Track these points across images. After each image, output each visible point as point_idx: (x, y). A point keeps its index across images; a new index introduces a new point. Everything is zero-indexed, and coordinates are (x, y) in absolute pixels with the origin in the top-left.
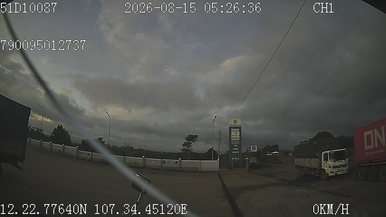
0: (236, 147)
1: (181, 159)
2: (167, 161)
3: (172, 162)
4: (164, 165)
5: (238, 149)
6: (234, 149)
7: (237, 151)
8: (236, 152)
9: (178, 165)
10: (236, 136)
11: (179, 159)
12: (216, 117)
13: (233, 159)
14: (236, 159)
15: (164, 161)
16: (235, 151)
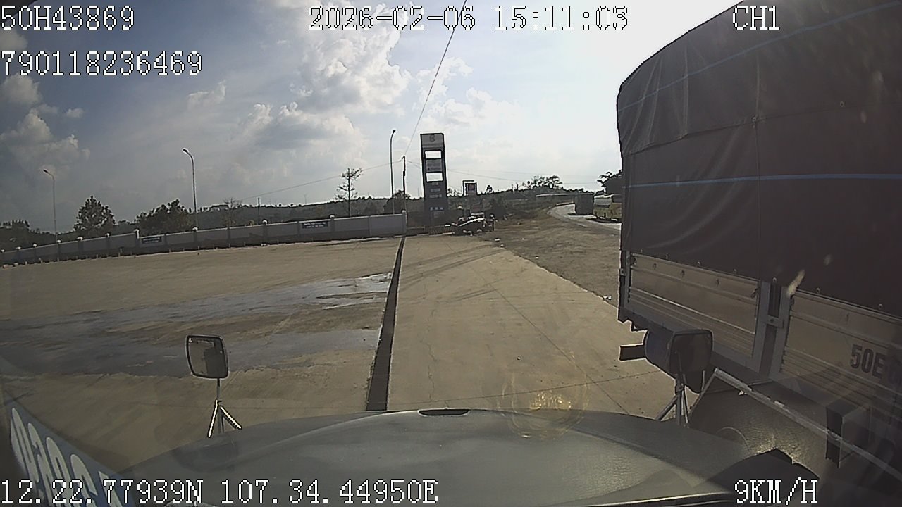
0: (435, 187)
1: (333, 216)
2: (309, 224)
3: (318, 225)
4: (303, 231)
5: (439, 190)
6: (432, 190)
7: (438, 193)
8: (437, 196)
9: (329, 229)
10: (434, 165)
11: (332, 216)
12: (394, 131)
13: (432, 209)
14: (437, 208)
15: (303, 223)
16: (434, 193)
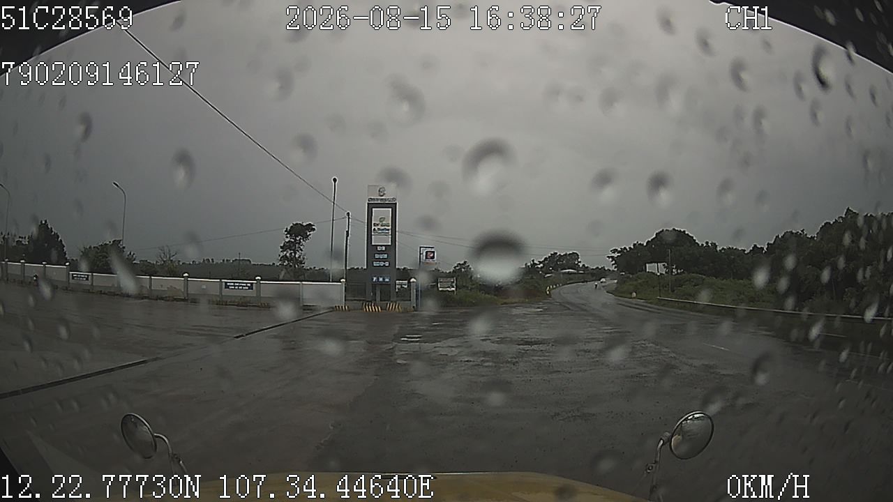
0: (381, 252)
2: (232, 284)
3: (243, 286)
4: (225, 292)
5: (386, 256)
6: (377, 256)
7: (384, 260)
8: (382, 264)
9: (252, 293)
10: (382, 226)
11: (257, 278)
12: (335, 180)
14: (381, 279)
15: (226, 283)
16: (379, 260)
